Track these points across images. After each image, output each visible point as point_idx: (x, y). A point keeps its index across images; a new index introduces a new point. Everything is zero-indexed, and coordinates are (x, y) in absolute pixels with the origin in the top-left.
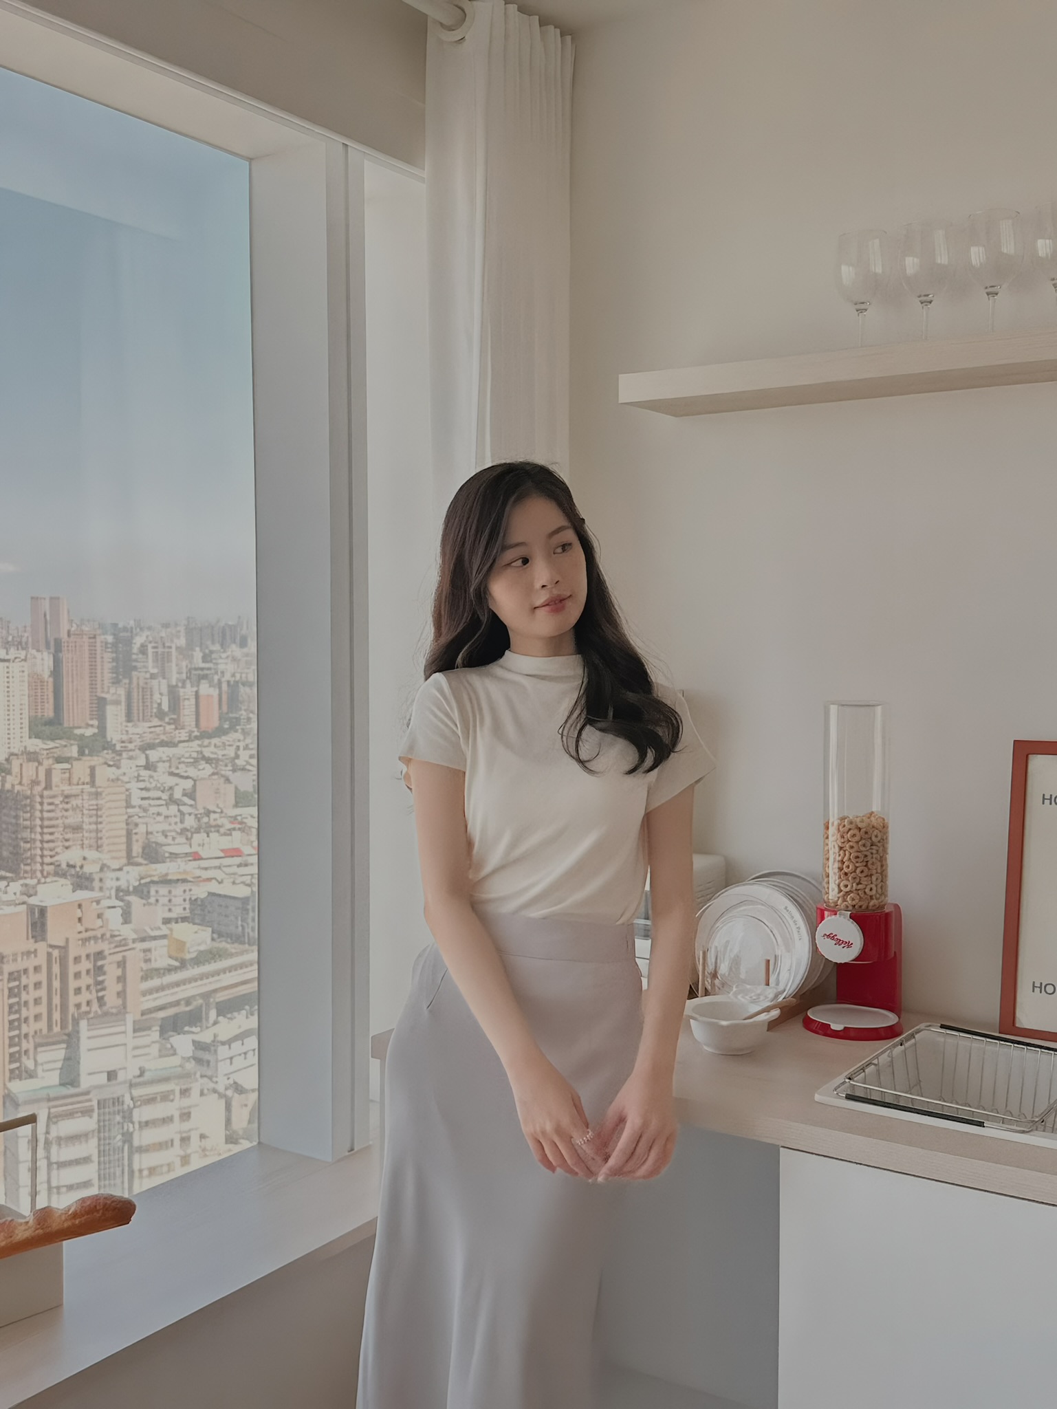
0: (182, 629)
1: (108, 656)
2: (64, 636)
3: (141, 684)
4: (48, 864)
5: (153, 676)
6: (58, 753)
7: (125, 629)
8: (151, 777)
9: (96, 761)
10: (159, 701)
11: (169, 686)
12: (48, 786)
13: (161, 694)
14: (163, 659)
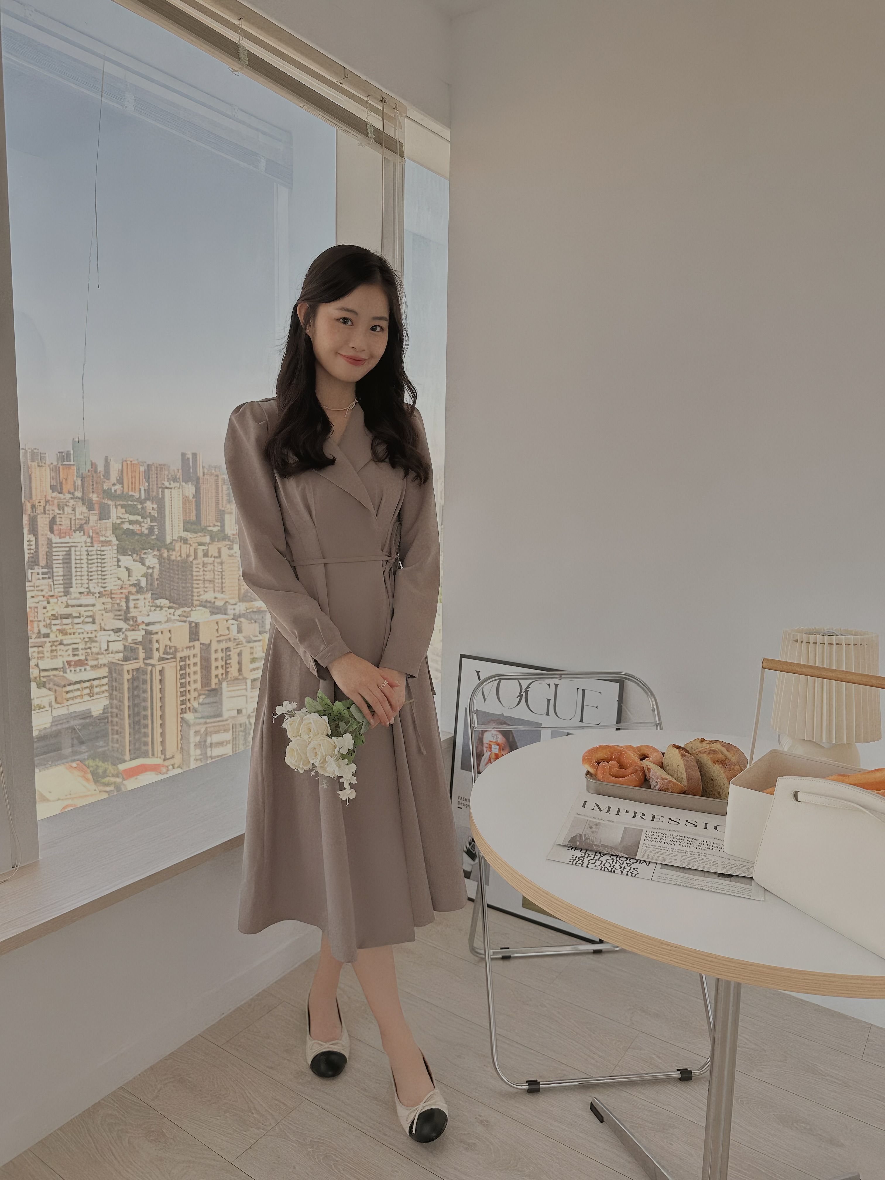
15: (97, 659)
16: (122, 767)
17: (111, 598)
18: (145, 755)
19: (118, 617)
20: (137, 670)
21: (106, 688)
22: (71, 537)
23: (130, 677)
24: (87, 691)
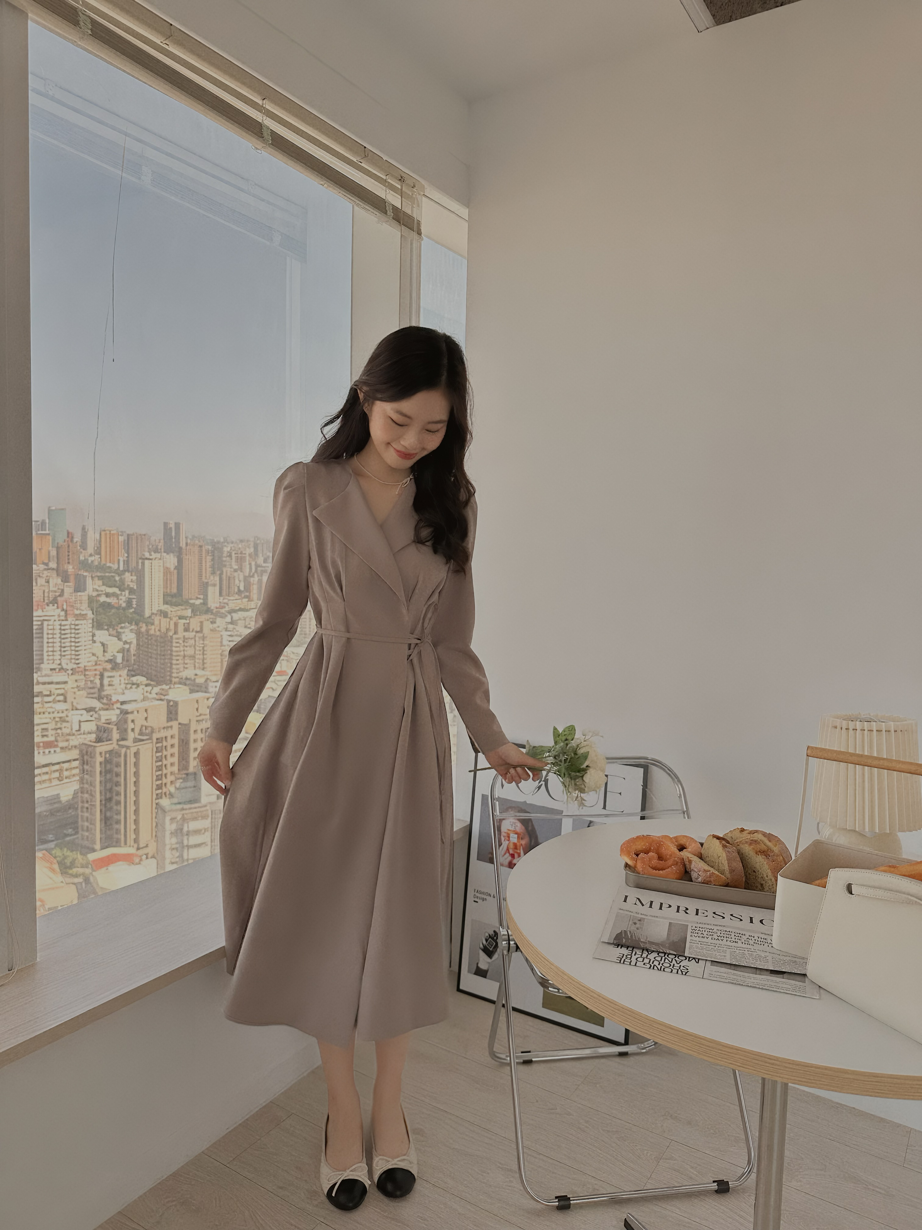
0: (252, 544)
1: (209, 558)
2: (184, 546)
3: (228, 574)
4: (175, 678)
5: (235, 571)
6: (179, 613)
7: (218, 542)
8: (234, 628)
9: (203, 617)
10: (238, 585)
11: (245, 577)
12: (176, 633)
13: (240, 581)
14: (240, 560)
15: (67, 740)
16: (92, 857)
17: (85, 675)
18: (117, 844)
19: (91, 696)
20: (110, 752)
21: (76, 771)
22: (45, 610)
23: (102, 759)
24: (57, 775)
